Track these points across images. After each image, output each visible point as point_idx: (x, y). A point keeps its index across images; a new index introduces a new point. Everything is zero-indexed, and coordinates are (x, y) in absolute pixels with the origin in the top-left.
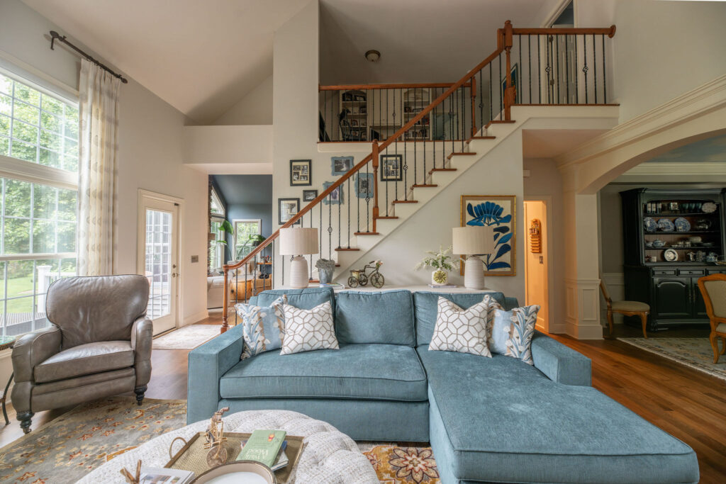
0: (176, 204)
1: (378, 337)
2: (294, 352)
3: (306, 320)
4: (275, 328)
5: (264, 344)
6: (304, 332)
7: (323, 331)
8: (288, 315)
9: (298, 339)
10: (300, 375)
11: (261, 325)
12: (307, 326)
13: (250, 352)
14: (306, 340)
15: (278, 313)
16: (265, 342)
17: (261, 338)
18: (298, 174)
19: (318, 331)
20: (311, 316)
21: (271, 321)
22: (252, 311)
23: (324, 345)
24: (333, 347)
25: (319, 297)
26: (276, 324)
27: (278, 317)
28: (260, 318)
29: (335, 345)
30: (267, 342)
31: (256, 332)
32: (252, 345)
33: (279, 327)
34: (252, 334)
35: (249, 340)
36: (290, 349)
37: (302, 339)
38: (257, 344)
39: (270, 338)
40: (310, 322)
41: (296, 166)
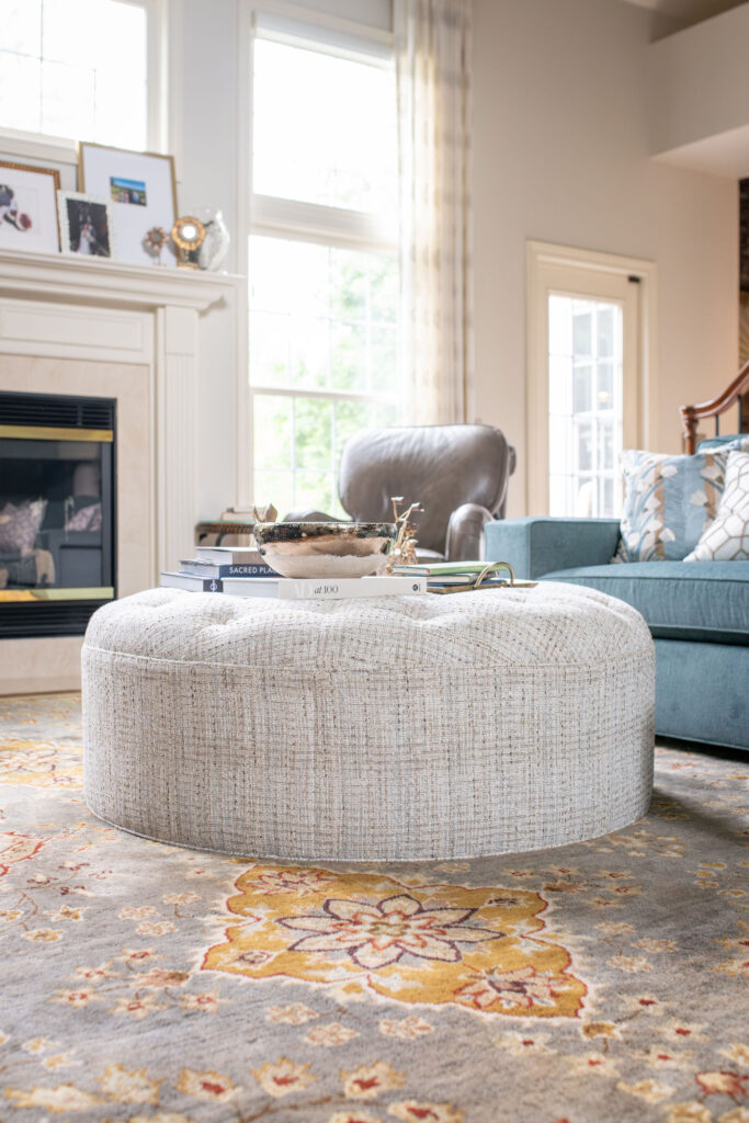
0: (634, 279)
2: (718, 556)
4: (693, 506)
5: (658, 542)
8: (731, 474)
9: (735, 526)
11: (659, 496)
13: (625, 554)
15: (714, 474)
16: (661, 536)
17: (654, 525)
21: (686, 489)
22: (645, 463)
26: (700, 498)
27: (707, 480)
28: (661, 477)
30: (668, 535)
31: (646, 510)
32: (631, 541)
33: (707, 505)
34: (638, 515)
35: (629, 529)
36: (710, 550)
37: (742, 524)
38: (643, 538)
39: (679, 527)
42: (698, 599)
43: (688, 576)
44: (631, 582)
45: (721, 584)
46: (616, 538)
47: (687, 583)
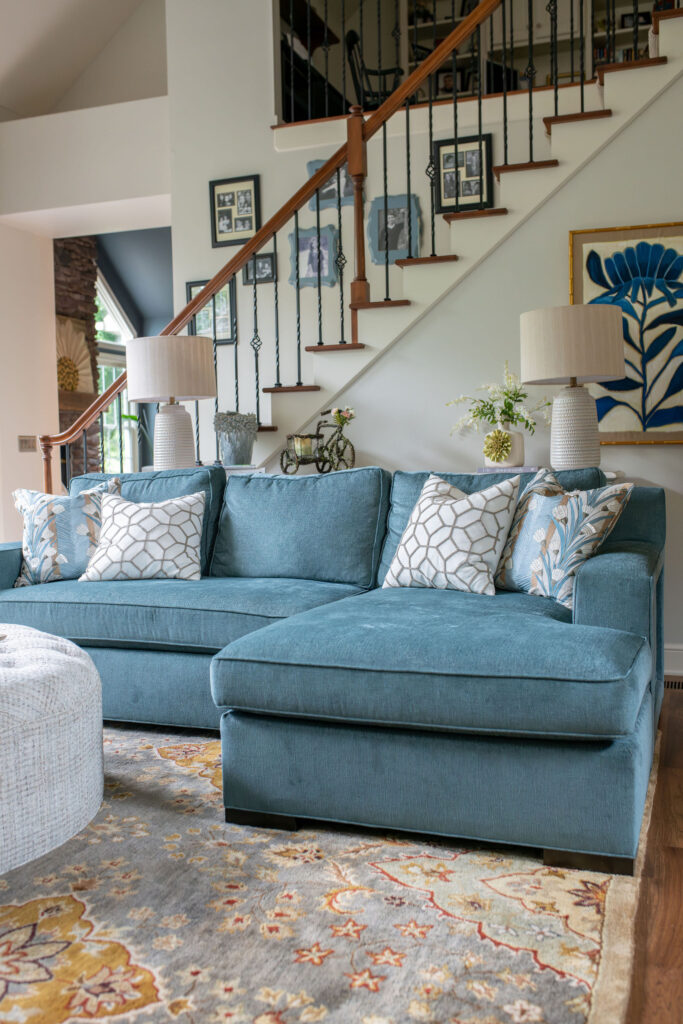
1: (287, 566)
2: (104, 577)
3: (135, 520)
4: (79, 536)
5: (55, 564)
6: (128, 540)
7: (167, 542)
8: (106, 512)
9: (115, 554)
11: (53, 529)
12: (135, 531)
13: (29, 574)
14: (128, 556)
15: (91, 510)
16: (57, 560)
17: (50, 551)
19: (155, 541)
20: (147, 512)
21: (73, 522)
22: (38, 502)
23: (165, 569)
24: (185, 574)
25: (185, 482)
26: (83, 530)
27: (88, 516)
28: (53, 514)
29: (192, 571)
30: (62, 559)
31: (43, 539)
32: (33, 564)
33: (89, 534)
34: (36, 543)
35: (31, 554)
36: (98, 571)
37: (121, 553)
38: (42, 562)
39: (69, 552)
40: (143, 524)
41: (224, 195)
42: (103, 618)
43: (93, 601)
44: (48, 605)
45: (121, 607)
46: (19, 561)
47: (94, 606)
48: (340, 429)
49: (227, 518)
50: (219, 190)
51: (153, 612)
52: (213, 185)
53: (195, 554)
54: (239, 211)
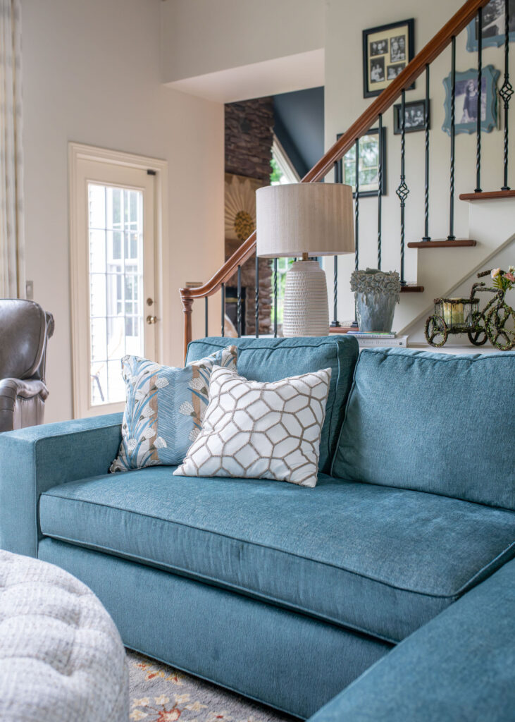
0: (151, 173)
1: (428, 477)
2: (201, 473)
3: (242, 404)
4: (182, 415)
5: (153, 448)
6: (232, 429)
7: (277, 435)
8: (213, 390)
9: (215, 445)
10: (164, 516)
11: (154, 406)
12: (241, 418)
14: (230, 449)
15: (198, 385)
16: (155, 443)
17: (148, 433)
18: (380, 62)
19: (264, 433)
20: (257, 395)
21: (176, 400)
23: (273, 469)
24: (297, 477)
26: (188, 408)
27: (193, 391)
28: (155, 388)
29: (306, 474)
30: (161, 443)
31: (143, 418)
32: (130, 446)
33: (193, 414)
34: (135, 421)
35: (128, 434)
36: (195, 466)
37: (222, 445)
38: (140, 444)
39: (170, 435)
40: (251, 410)
41: (377, 43)
42: (182, 544)
44: (123, 514)
45: (202, 534)
46: (118, 441)
47: (171, 525)
48: (502, 295)
49: (356, 404)
50: (372, 38)
51: (241, 547)
52: (366, 33)
53: (312, 452)
54: (392, 59)
